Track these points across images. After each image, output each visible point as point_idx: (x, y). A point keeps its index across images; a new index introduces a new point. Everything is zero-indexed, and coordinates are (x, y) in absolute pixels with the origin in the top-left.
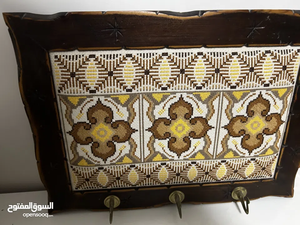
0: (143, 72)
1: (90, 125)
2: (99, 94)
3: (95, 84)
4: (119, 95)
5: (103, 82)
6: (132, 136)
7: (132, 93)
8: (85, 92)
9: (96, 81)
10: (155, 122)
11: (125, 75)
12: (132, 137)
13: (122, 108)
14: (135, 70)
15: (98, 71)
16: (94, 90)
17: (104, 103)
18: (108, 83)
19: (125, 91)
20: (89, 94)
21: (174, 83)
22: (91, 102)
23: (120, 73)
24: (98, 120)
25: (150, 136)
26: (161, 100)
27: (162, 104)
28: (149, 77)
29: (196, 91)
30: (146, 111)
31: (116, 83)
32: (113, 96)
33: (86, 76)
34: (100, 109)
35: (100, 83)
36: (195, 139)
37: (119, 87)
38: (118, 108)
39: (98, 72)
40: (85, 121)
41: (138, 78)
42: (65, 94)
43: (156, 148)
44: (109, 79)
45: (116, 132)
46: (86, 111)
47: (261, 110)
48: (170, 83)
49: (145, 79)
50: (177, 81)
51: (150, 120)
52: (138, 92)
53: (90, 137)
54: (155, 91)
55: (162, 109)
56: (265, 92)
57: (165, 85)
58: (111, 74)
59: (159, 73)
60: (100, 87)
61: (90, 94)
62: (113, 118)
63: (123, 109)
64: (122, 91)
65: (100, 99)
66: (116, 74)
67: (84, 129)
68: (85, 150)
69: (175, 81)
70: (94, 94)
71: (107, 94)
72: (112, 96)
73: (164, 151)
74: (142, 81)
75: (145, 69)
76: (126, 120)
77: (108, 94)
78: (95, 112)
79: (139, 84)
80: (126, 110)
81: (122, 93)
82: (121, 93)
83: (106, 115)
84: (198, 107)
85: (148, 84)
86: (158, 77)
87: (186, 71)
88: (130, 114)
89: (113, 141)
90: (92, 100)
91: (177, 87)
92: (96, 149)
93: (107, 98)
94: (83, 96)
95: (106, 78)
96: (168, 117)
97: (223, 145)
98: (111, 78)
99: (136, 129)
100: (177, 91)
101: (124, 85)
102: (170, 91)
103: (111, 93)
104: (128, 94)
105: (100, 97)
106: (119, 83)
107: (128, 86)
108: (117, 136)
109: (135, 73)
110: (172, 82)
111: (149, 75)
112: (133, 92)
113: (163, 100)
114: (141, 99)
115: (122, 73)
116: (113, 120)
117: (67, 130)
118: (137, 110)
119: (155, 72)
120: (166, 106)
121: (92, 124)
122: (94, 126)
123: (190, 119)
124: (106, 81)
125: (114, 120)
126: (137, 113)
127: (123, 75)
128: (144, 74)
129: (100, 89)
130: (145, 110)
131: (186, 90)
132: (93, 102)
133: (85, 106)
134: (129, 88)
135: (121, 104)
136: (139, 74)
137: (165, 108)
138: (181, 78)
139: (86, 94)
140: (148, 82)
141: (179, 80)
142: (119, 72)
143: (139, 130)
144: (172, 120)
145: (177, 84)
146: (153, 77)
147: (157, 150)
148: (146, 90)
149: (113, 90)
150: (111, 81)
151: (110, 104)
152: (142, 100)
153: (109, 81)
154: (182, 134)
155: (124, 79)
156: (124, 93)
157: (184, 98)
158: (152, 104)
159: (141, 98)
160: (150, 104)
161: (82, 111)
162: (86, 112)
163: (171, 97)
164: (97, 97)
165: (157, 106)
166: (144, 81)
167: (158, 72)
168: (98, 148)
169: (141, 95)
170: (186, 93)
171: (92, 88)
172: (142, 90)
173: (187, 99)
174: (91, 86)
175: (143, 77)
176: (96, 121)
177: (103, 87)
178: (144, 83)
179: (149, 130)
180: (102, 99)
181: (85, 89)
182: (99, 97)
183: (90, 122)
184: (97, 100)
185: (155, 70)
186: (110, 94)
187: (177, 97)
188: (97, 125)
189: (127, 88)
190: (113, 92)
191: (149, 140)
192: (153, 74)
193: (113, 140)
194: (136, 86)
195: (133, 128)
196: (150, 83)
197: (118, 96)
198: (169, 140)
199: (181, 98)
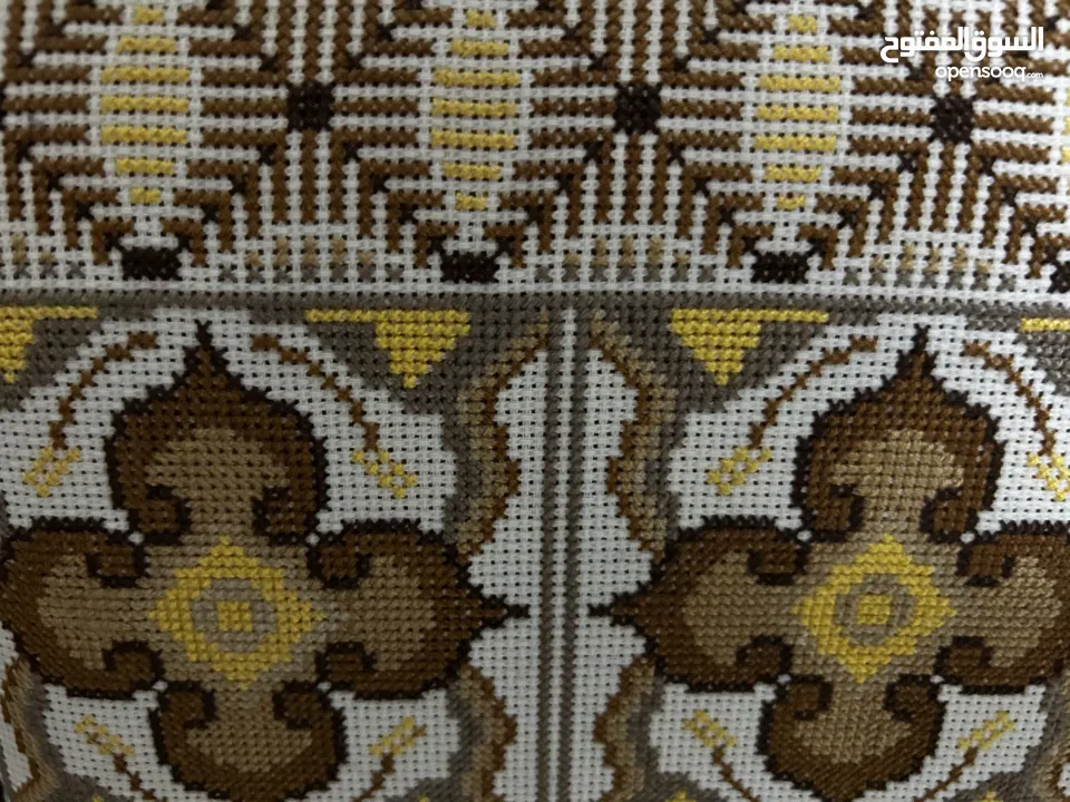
0: (600, 108)
1: (139, 552)
2: (201, 287)
3: (168, 196)
4: (373, 303)
5: (244, 183)
6: (475, 654)
7: (491, 289)
8: (89, 269)
9: (181, 167)
10: (671, 551)
11: (440, 122)
12: (476, 664)
13: (399, 419)
14: (527, 78)
15: (197, 76)
16: (164, 250)
17: (247, 369)
18: (280, 192)
19: (436, 273)
20: (118, 285)
21: (874, 218)
22: (138, 353)
23: (390, 109)
24: (196, 517)
25: (628, 661)
26: (739, 368)
27: (746, 405)
28: (648, 155)
29: (1047, 304)
30: (603, 452)
31: (352, 199)
32: (327, 316)
33: (97, 122)
34: (212, 418)
35: (211, 184)
36: (976, 698)
37: (380, 229)
38: (370, 418)
39: (196, 91)
40: (97, 514)
41: (551, 154)
43: (664, 751)
44: (294, 154)
45: (345, 616)
46: (95, 430)
48: (835, 219)
49: (619, 169)
50: (901, 206)
51: (635, 532)
52: (544, 287)
53: (134, 643)
54: (692, 286)
55: (744, 442)
57: (793, 230)
58: (310, 107)
59: (748, 126)
60: (212, 229)
61: (132, 285)
62: (322, 502)
63: (411, 431)
64: (409, 273)
65: (216, 329)
66: (361, 108)
67: (92, 573)
68: (101, 736)
69: (877, 205)
70: (159, 285)
71: (270, 287)
72: (312, 315)
73: (727, 772)
74: (590, 185)
75: (625, 77)
76: (432, 521)
77: (284, 288)
78: (170, 444)
79: (561, 215)
80: (437, 443)
81: (408, 288)
82: (395, 287)
83: (266, 477)
84: (1049, 443)
85: (643, 214)
86: (731, 157)
87: (988, 123)
88: (467, 477)
89: (324, 686)
90: (146, 341)
91: (894, 263)
92: (192, 733)
93: (273, 329)
94: (70, 298)
95: (272, 147)
96: (785, 512)
98: (308, 146)
99: (511, 601)
100: (889, 291)
101: (422, 215)
102: (826, 290)
103: (312, 288)
104: (455, 301)
105: (216, 315)
106: (380, 199)
107: (464, 233)
108: (359, 646)
109: (526, 107)
110: (852, 215)
111: (657, 131)
112: (503, 288)
113: (756, 369)
114: (568, 354)
115: (410, 108)
116: (323, 516)
118: (525, 444)
119: (714, 111)
120: (782, 418)
121: (153, 538)
122: (165, 561)
123: (968, 538)
124: (265, 171)
125: (329, 522)
126: (526, 465)
127: (424, 122)
128: (609, 122)
129: (212, 244)
130: (601, 444)
131: (966, 295)
132: (151, 354)
133: (88, 391)
134: (470, 241)
135: (397, 390)
136: (565, 122)
137: (766, 442)
138: (932, 178)
139: (91, 284)
140: (645, 200)
141: (916, 198)
142: (383, 92)
143: (535, 612)
144: (819, 547)
145: (898, 235)
146: (690, 155)
147: (667, 765)
148: (613, 272)
149: (324, 259)
150: (308, 177)
151: (303, 382)
152: (580, 360)
153: (294, 171)
154: (883, 654)
155: (425, 158)
156: (423, 288)
157: (942, 359)
158: (663, 398)
159: (569, 341)
160: (644, 400)
161: (68, 430)
162: (98, 443)
163: (831, 343)
164: (189, 314)
165: (706, 417)
166: (604, 192)
167: (734, 112)
168: (202, 725)
169: (570, 314)
170: (962, 321)
171: (150, 235)
172: (585, 272)
173: (966, 372)
174: (140, 212)
175: (597, 149)
176: (183, 521)
177: (240, 230)
178: (602, 208)
179: (621, 610)
180: (232, 332)
181: (86, 240)
182: (203, 315)
183: (134, 522)
184: (191, 342)
185: (707, 95)
186: (298, 287)
187: (882, 344)
188: (188, 549)
189: (450, 246)
190: (325, 273)
191: (614, 690)
192: (692, 124)
193: (321, 680)
194: (533, 231)
195: (487, 592)
196: (658, 209)
197: (368, 316)
198: (770, 697)
199: (916, 361)
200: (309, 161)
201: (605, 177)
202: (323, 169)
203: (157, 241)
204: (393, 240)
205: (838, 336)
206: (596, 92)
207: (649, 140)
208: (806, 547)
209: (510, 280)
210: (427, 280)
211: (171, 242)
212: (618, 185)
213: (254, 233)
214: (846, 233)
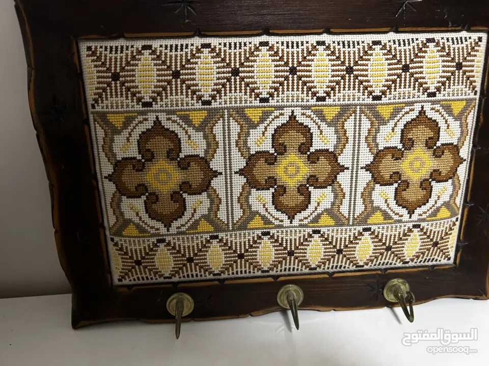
0: (229, 72)
1: (144, 164)
2: (157, 109)
3: (151, 92)
4: (189, 110)
5: (165, 89)
6: (212, 183)
7: (211, 107)
8: (135, 106)
9: (153, 86)
10: (250, 158)
11: (200, 76)
12: (212, 186)
13: (194, 133)
14: (215, 68)
15: (155, 70)
16: (150, 102)
17: (165, 124)
18: (171, 90)
19: (200, 104)
20: (141, 109)
21: (281, 90)
22: (144, 122)
23: (191, 74)
24: (155, 155)
25: (243, 184)
26: (259, 120)
27: (261, 127)
28: (238, 80)
29: (316, 104)
30: (234, 139)
31: (184, 91)
32: (180, 113)
33: (137, 79)
34: (160, 135)
35: (158, 89)
36: (317, 190)
37: (190, 96)
38: (189, 133)
39: (155, 72)
40: (135, 156)
41: (220, 81)
42: (103, 110)
43: (253, 205)
44: (174, 83)
45: (185, 175)
46: (136, 138)
47: (424, 138)
48: (273, 90)
49: (233, 83)
50: (285, 87)
51: (242, 155)
52: (221, 106)
53: (142, 184)
54: (248, 104)
55: (261, 135)
56: (430, 106)
57: (266, 93)
58: (176, 75)
59: (255, 74)
60: (159, 98)
61: (144, 109)
62: (180, 151)
63: (197, 135)
64: (195, 104)
65: (159, 117)
66: (186, 74)
67: (134, 169)
68: (133, 208)
69: (281, 87)
70: (149, 108)
71: (169, 108)
72: (178, 113)
73: (267, 210)
74: (228, 86)
75: (233, 67)
76: (202, 155)
77: (172, 108)
78: (151, 140)
79: (223, 92)
80: (202, 138)
81: (195, 107)
82: (193, 107)
83: (169, 146)
84: (321, 132)
85: (238, 91)
86: (253, 80)
87: (300, 71)
88: (208, 145)
89: (181, 192)
90: (146, 120)
91: (285, 98)
92: (153, 205)
93: (170, 116)
94: (132, 112)
95: (170, 82)
96: (271, 149)
97: (364, 200)
98: (176, 82)
99: (219, 171)
100: (285, 103)
101: (197, 93)
102: (273, 104)
103: (177, 108)
104: (204, 109)
105: (160, 114)
106: (189, 91)
107: (205, 96)
108: (188, 182)
109: (215, 73)
110: (276, 89)
111: (239, 76)
112: (213, 106)
113: (262, 120)
114: (226, 118)
115: (194, 74)
116: (180, 154)
117: (105, 174)
118: (219, 138)
119: (249, 72)
120: (268, 130)
121: (147, 160)
122: (149, 165)
123: (309, 153)
124: (168, 86)
125: (182, 155)
126: (220, 142)
127: (197, 76)
128: (230, 75)
129: (159, 100)
130: (234, 137)
131: (300, 103)
132: (147, 122)
133: (135, 130)
134: (206, 98)
135: (194, 127)
136: (222, 75)
137: (266, 135)
138: (290, 82)
139: (136, 109)
140: (238, 88)
141: (288, 85)
142: (189, 71)
143: (224, 173)
144: (278, 156)
145: (285, 93)
146: (245, 80)
147: (254, 209)
148: (233, 102)
149: (180, 102)
150: (176, 87)
151: (176, 126)
152: (229, 120)
153: (174, 86)
154: (295, 180)
155: (197, 83)
156: (198, 107)
157: (297, 116)
158: (245, 127)
159: (226, 116)
160: (241, 127)
161: (130, 138)
162: (136, 141)
163: (275, 114)
164: (154, 114)
165: (254, 130)
166: (230, 87)
167: (253, 72)
168: (155, 203)
169: (226, 111)
170: (300, 108)
171: (147, 99)
172: (228, 102)
173: (302, 118)
174: (145, 95)
175: (229, 80)
176: (153, 157)
177: (164, 97)
178: (230, 90)
179: (241, 172)
180: (163, 117)
181: (135, 101)
182: (157, 114)
183: (143, 157)
184: (155, 119)
185: (248, 69)
186: (175, 108)
187: (285, 114)
188: (154, 162)
189: (203, 99)
190: (180, 105)
191: (241, 191)
192: (245, 74)
193: (181, 191)
194: (218, 95)
195: (214, 169)
196: (241, 90)
197: (188, 113)
198: (273, 191)
199: (292, 117)
200: (176, 84)
201: (230, 85)
202: (179, 86)
203: (148, 100)
204: (192, 98)
205: (277, 113)
206: (228, 69)
207: (238, 77)
208: (276, 157)
209: (214, 105)
210: (199, 106)
211: (151, 100)
212: (233, 86)
213: (166, 98)
214: (276, 93)
